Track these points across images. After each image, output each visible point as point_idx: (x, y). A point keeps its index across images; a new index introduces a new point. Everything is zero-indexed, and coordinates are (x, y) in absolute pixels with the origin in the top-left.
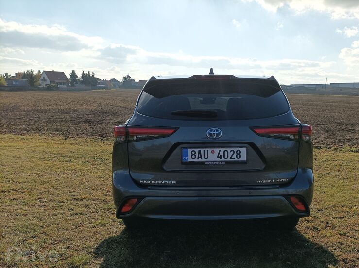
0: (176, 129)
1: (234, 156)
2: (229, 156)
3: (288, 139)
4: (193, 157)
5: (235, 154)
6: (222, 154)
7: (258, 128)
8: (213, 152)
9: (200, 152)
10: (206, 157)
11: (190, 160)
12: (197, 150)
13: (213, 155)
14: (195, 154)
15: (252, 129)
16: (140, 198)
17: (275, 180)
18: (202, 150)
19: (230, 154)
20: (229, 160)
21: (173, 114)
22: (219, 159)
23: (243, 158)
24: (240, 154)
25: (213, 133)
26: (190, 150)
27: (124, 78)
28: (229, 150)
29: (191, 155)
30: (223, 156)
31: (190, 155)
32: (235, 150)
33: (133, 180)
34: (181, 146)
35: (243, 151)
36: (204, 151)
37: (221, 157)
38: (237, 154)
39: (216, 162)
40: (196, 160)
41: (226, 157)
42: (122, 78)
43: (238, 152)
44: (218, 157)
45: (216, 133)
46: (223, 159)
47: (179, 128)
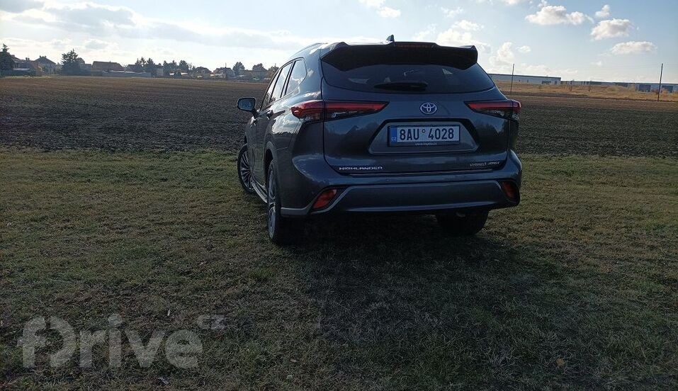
0: (386, 104)
1: (447, 136)
2: (441, 136)
3: (499, 116)
4: (403, 137)
5: (448, 133)
6: (433, 133)
7: (473, 102)
8: (424, 131)
9: (409, 130)
10: (416, 137)
11: (399, 140)
12: (406, 129)
13: (424, 135)
14: (404, 134)
15: (466, 103)
16: (341, 188)
17: (487, 162)
18: (412, 129)
19: (442, 133)
20: (440, 140)
21: (376, 87)
22: (430, 140)
23: (456, 138)
24: (452, 133)
25: (427, 108)
26: (399, 129)
27: (65, 56)
28: (441, 128)
29: (401, 135)
30: (434, 135)
31: (399, 134)
32: (447, 128)
33: (332, 167)
34: (388, 124)
35: (456, 129)
36: (414, 130)
37: (432, 137)
38: (450, 133)
39: (427, 142)
40: (405, 140)
41: (438, 137)
42: (61, 57)
43: (451, 131)
44: (429, 136)
45: (430, 108)
46: (435, 139)
47: (388, 103)
